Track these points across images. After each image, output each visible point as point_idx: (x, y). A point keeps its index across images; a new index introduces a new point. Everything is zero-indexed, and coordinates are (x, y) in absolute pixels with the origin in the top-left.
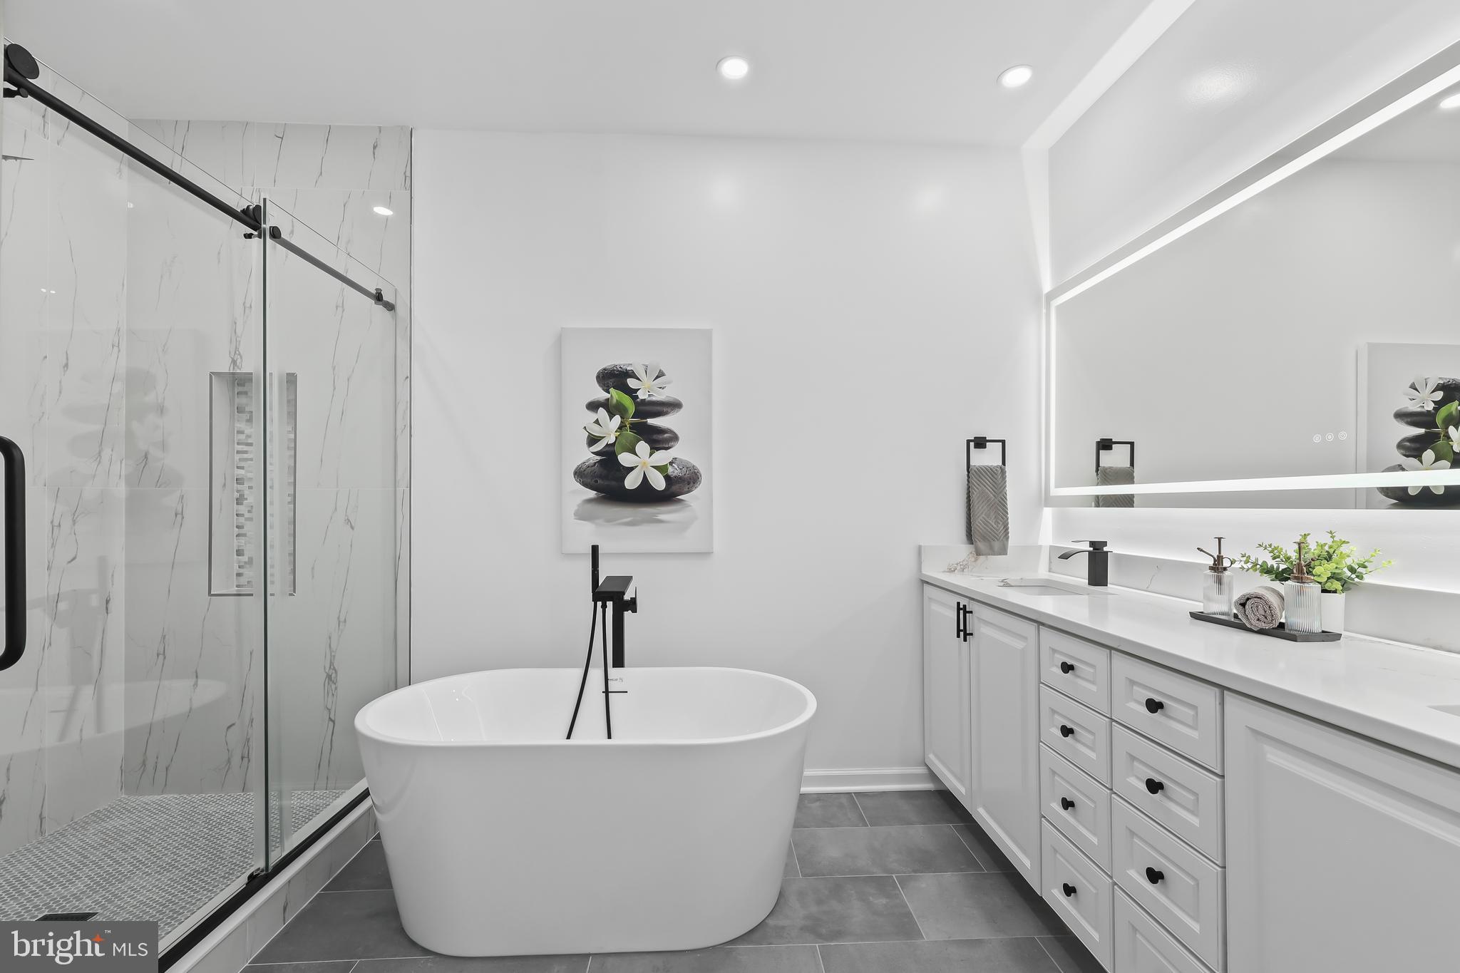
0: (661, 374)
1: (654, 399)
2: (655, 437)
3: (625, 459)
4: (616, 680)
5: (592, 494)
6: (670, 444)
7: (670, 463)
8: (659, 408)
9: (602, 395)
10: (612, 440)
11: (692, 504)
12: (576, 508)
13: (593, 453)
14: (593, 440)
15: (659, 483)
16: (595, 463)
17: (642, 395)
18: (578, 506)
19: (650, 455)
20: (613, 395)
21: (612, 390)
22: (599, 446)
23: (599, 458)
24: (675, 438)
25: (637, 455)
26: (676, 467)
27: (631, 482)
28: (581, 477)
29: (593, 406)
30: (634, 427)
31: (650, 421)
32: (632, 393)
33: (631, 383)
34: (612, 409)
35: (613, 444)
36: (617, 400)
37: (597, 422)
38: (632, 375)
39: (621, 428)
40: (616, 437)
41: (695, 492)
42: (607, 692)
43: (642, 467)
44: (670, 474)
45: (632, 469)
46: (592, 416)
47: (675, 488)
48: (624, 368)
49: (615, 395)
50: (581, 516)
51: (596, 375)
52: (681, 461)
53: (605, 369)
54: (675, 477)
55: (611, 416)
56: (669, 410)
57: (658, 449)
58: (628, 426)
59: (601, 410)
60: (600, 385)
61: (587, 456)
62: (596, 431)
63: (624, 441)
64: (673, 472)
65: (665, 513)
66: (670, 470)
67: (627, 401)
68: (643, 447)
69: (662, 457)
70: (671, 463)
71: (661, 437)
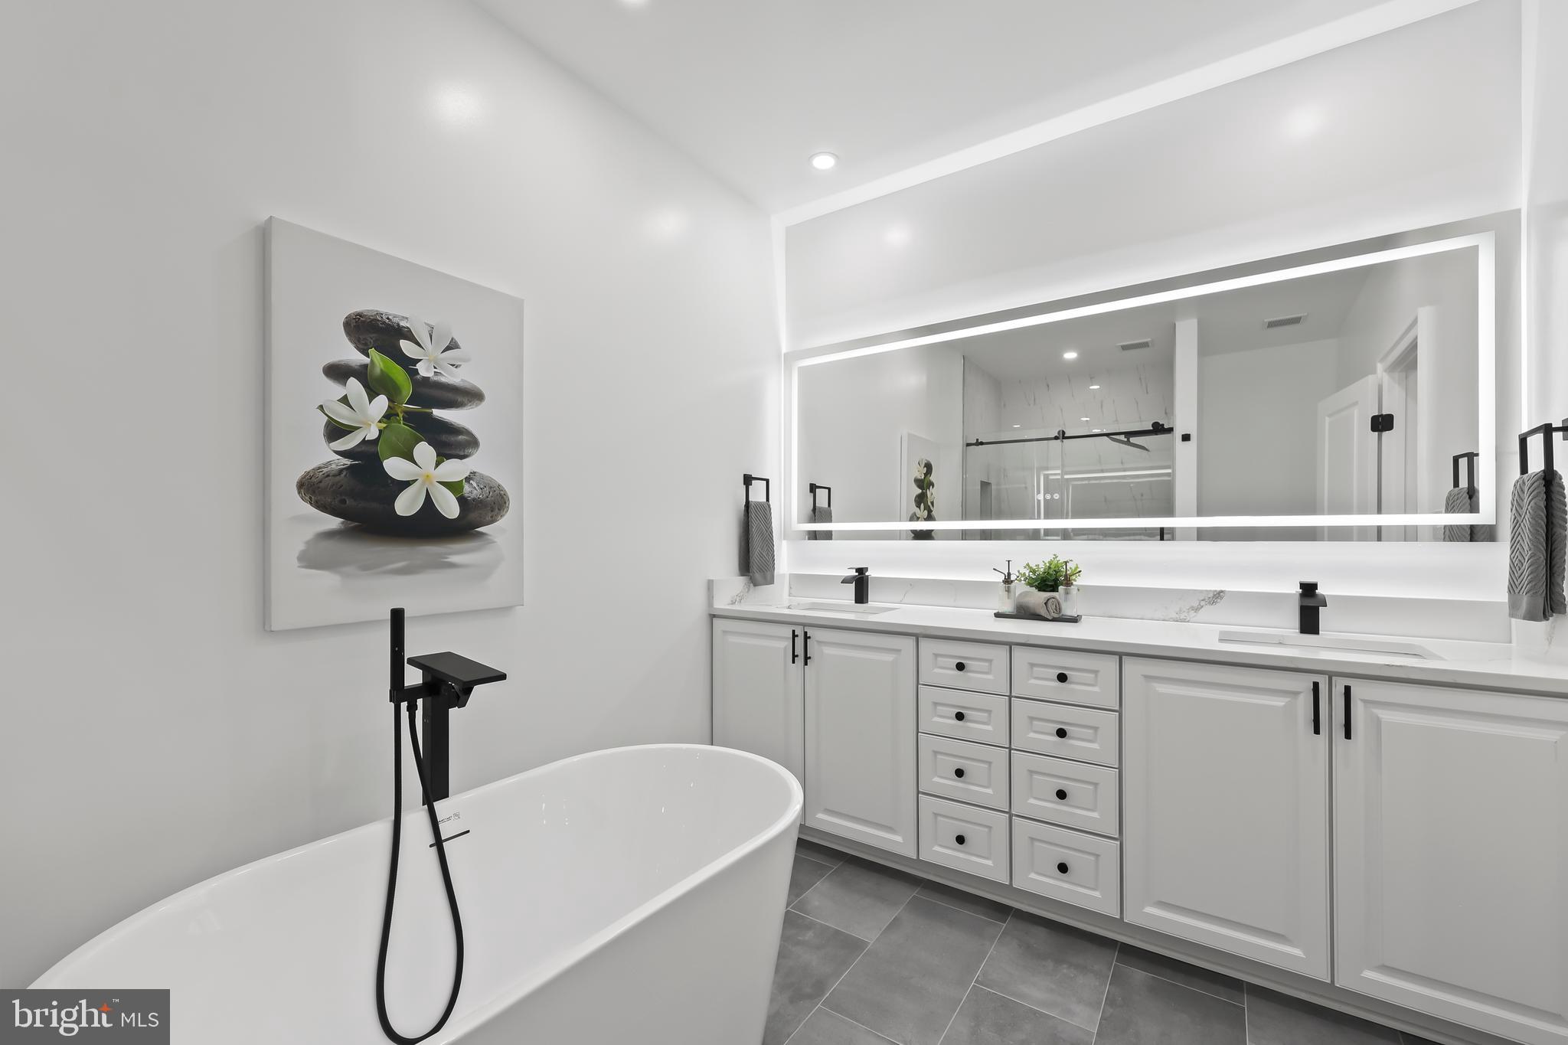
0: (452, 346)
1: (443, 380)
2: (444, 437)
3: (395, 467)
4: (449, 819)
5: (334, 523)
6: (467, 452)
7: (466, 478)
8: (450, 396)
9: (353, 356)
10: (372, 434)
11: (496, 540)
12: (301, 547)
13: (337, 453)
14: (335, 431)
15: (449, 507)
16: (341, 471)
17: (424, 370)
18: (308, 543)
19: (437, 465)
20: (375, 360)
21: (372, 351)
22: (349, 443)
23: (348, 462)
24: (474, 443)
25: (416, 464)
26: (475, 485)
27: (406, 505)
28: (314, 492)
29: (338, 372)
30: (409, 417)
31: (437, 413)
32: (408, 364)
33: (405, 346)
34: (374, 385)
35: (375, 442)
36: (381, 370)
37: (345, 400)
38: (409, 336)
39: (388, 416)
40: (380, 431)
41: (501, 523)
42: (439, 843)
43: (424, 483)
44: (466, 495)
45: (406, 484)
46: (336, 390)
47: (473, 516)
48: (395, 320)
49: (379, 361)
50: (310, 560)
51: (343, 320)
52: (482, 477)
53: (360, 315)
54: (474, 499)
55: (372, 394)
56: (465, 400)
57: (449, 457)
58: (401, 415)
59: (353, 382)
60: (350, 340)
61: (326, 456)
62: (344, 416)
63: (394, 438)
64: (471, 492)
65: (460, 554)
66: (467, 488)
67: (398, 373)
68: (424, 451)
69: (454, 470)
70: (468, 479)
71: (453, 439)
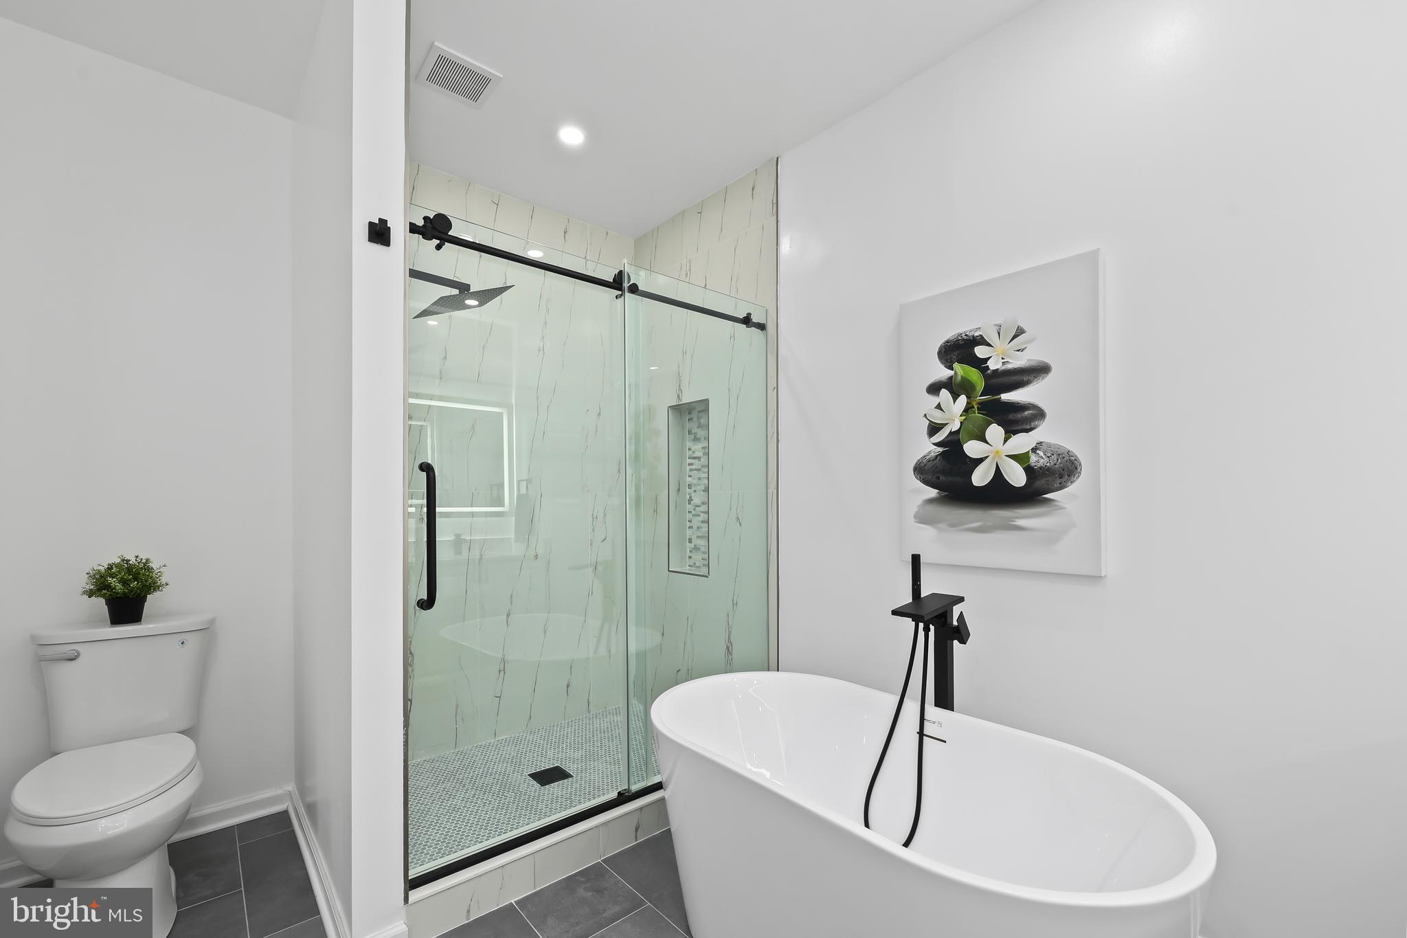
0: (1020, 332)
1: (1009, 366)
2: (1011, 416)
3: (972, 448)
4: (934, 722)
5: (933, 493)
6: (1033, 425)
7: (1032, 449)
8: (1017, 378)
9: (944, 373)
10: (955, 426)
11: (1065, 506)
12: (915, 509)
13: (934, 444)
14: (934, 429)
15: (1017, 477)
16: (937, 456)
17: (993, 365)
18: (919, 506)
19: (1005, 441)
20: (958, 371)
21: (956, 365)
22: (941, 436)
23: (941, 449)
24: (1040, 414)
25: (988, 443)
26: (1041, 453)
27: (980, 477)
28: (922, 474)
29: (934, 389)
30: (983, 407)
31: (1005, 397)
32: (980, 364)
33: (980, 352)
34: (955, 387)
35: (958, 431)
36: (962, 376)
37: (939, 407)
38: (981, 341)
39: (966, 411)
40: (961, 423)
41: (1071, 489)
42: (921, 734)
43: (994, 458)
44: (1033, 464)
45: (980, 461)
46: (934, 400)
47: (1040, 483)
48: (971, 334)
49: (960, 370)
50: (922, 519)
51: (937, 350)
52: (1049, 445)
53: (947, 342)
54: (1041, 468)
55: (955, 396)
56: (1031, 378)
57: (1015, 432)
58: (976, 407)
59: (944, 393)
60: (941, 363)
61: (928, 448)
62: (938, 417)
63: (971, 426)
64: (1038, 461)
65: (1026, 518)
66: (1033, 459)
67: (974, 375)
68: (995, 432)
69: (1022, 442)
70: (1034, 450)
71: (1019, 416)
